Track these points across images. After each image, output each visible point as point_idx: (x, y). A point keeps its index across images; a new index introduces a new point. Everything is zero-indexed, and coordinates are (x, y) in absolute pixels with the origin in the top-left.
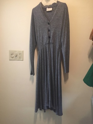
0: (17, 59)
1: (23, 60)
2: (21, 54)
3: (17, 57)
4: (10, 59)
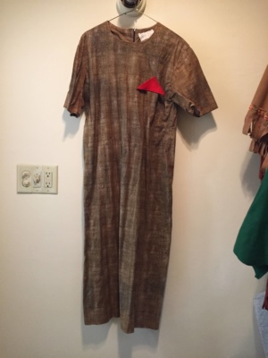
0: (40, 190)
1: (57, 194)
2: (50, 175)
4: (19, 190)
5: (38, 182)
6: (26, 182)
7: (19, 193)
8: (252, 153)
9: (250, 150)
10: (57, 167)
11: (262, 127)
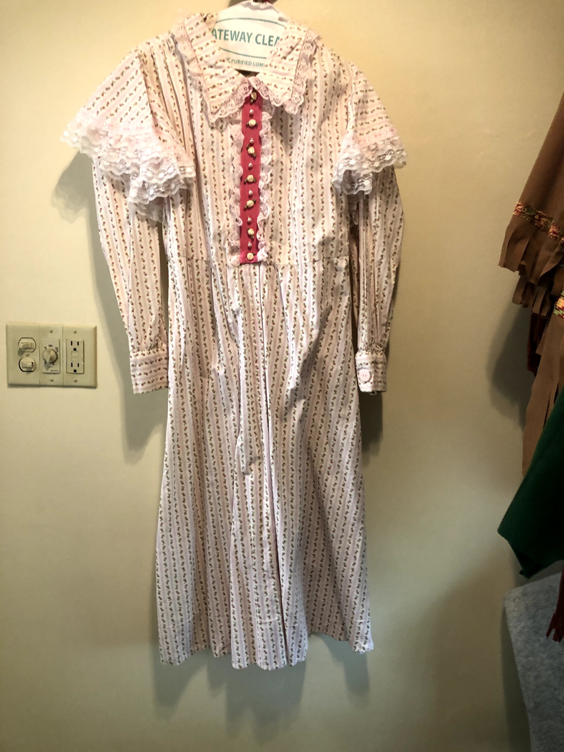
0: (57, 379)
1: (94, 387)
2: (80, 348)
3: (55, 368)
4: (12, 380)
5: (53, 361)
6: (27, 361)
7: (12, 385)
8: (518, 307)
9: (514, 300)
10: (95, 329)
11: (544, 253)
